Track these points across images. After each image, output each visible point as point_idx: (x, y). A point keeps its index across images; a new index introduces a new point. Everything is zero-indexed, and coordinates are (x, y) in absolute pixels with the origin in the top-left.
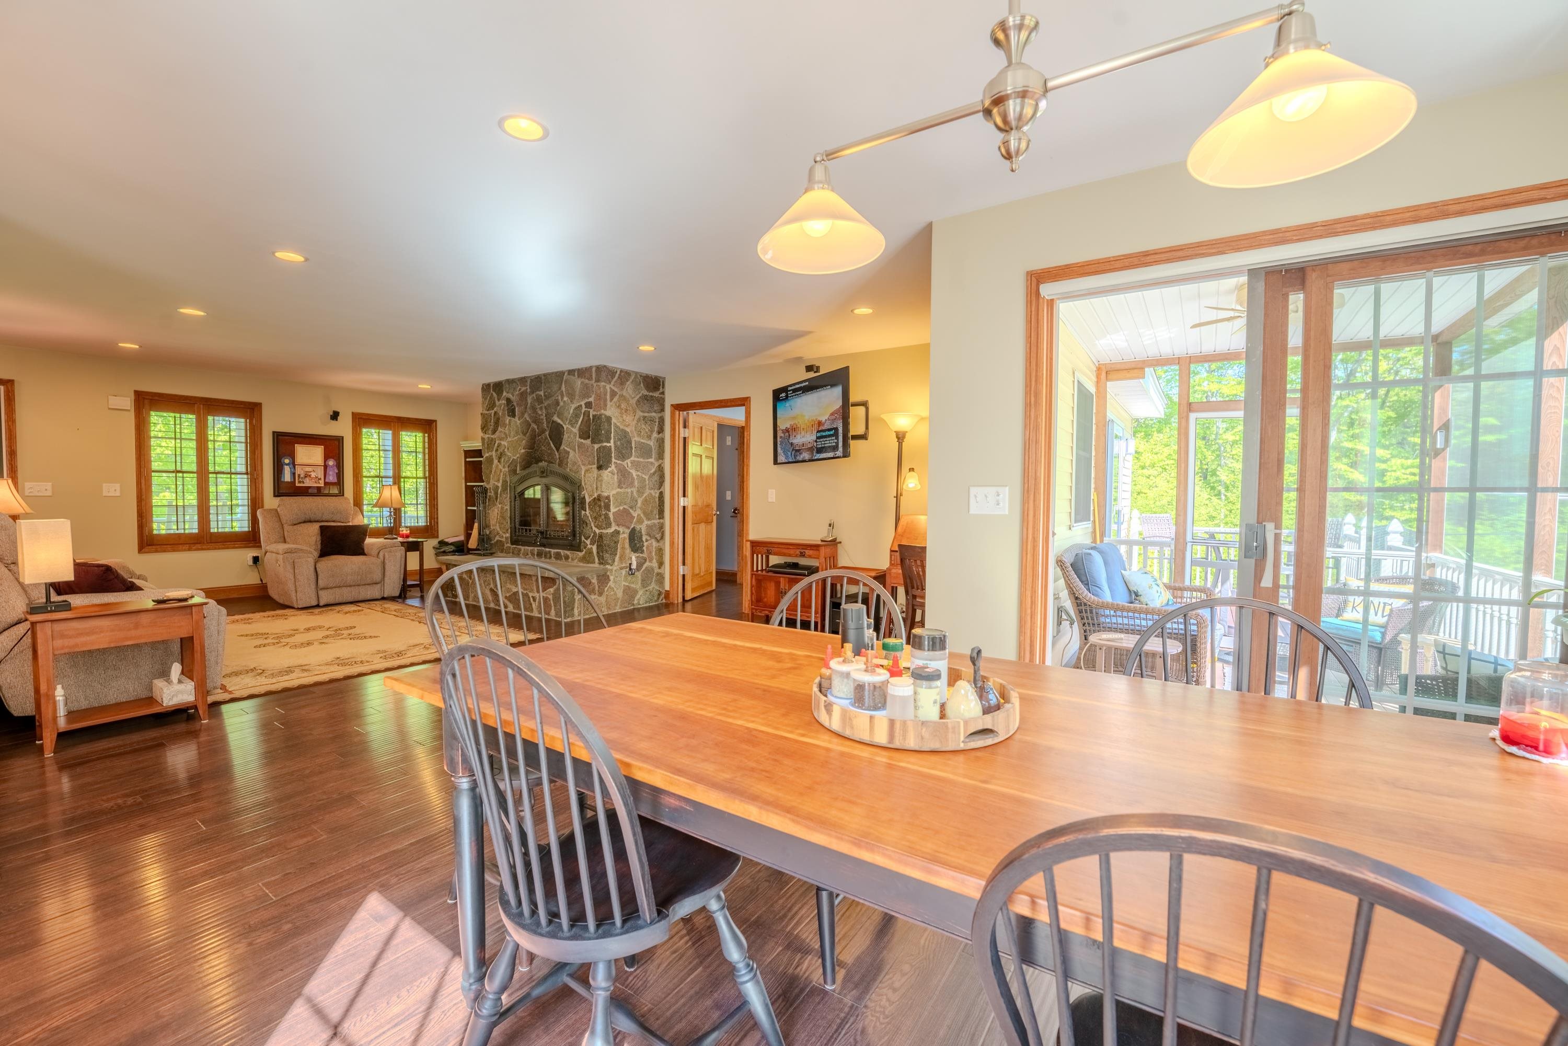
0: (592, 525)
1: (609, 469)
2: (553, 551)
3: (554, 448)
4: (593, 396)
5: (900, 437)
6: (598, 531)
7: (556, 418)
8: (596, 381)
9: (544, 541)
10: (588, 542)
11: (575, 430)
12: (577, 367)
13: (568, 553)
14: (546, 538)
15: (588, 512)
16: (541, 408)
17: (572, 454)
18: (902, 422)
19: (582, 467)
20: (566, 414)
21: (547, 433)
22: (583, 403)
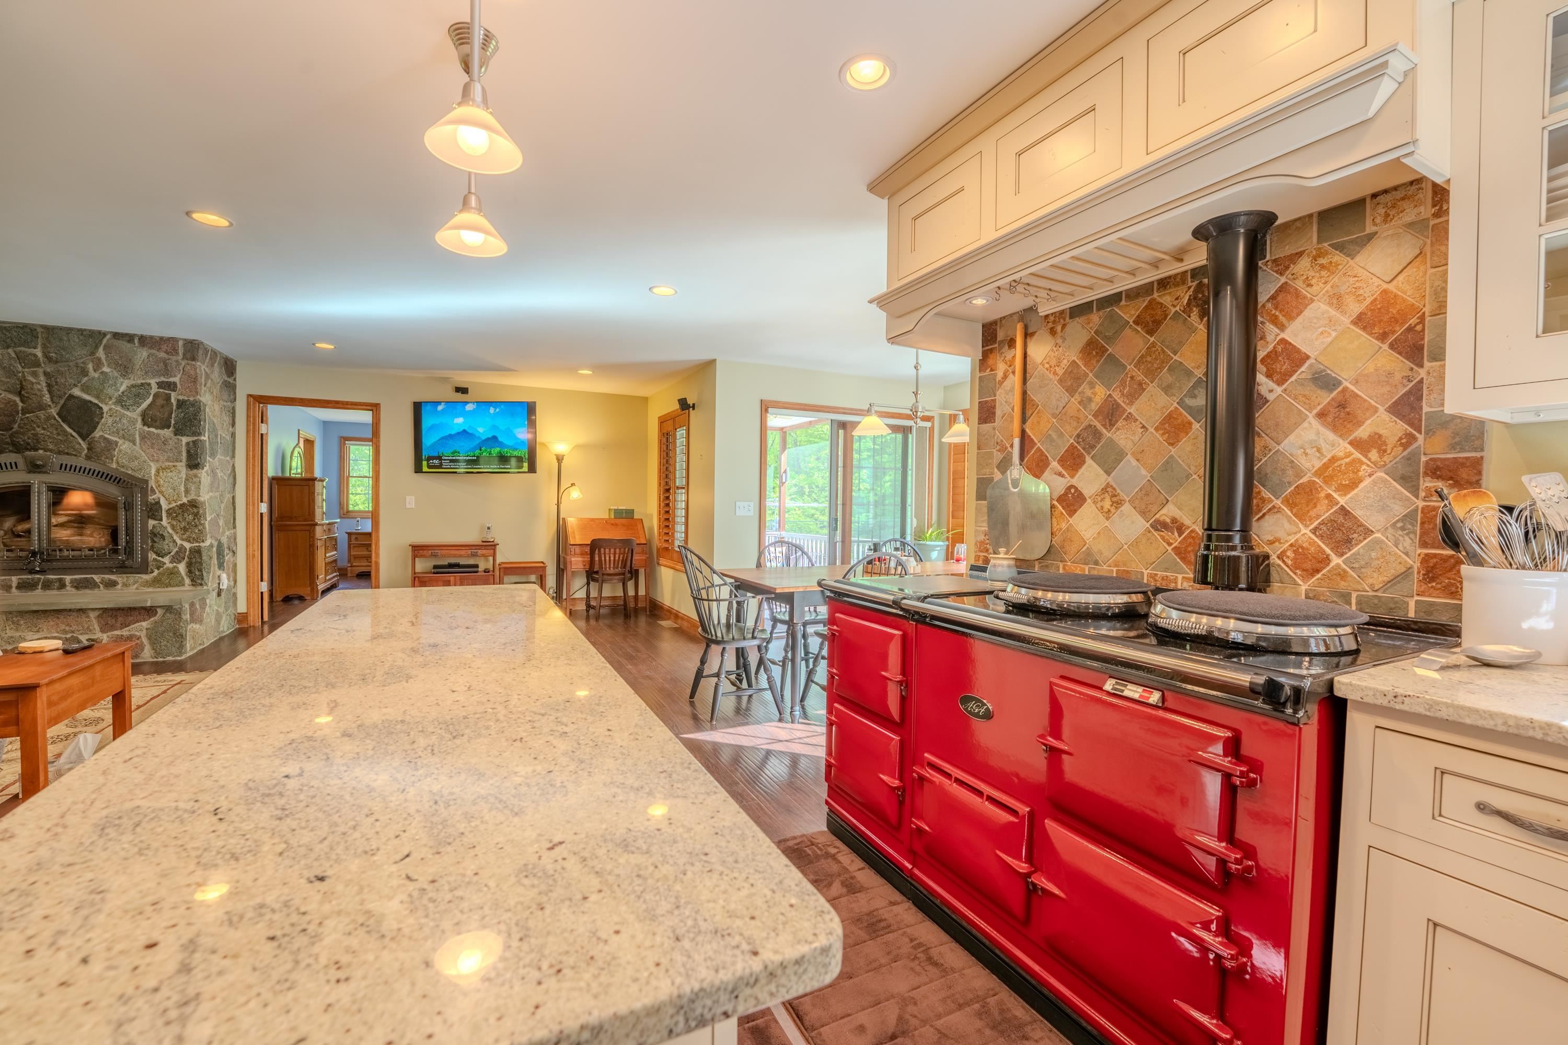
0: (175, 537)
1: (205, 469)
2: (68, 578)
3: (74, 434)
4: (179, 376)
5: (560, 459)
6: (187, 545)
7: (77, 392)
8: (185, 357)
9: (46, 566)
10: (166, 560)
11: (135, 414)
12: (139, 333)
13: (113, 577)
14: (48, 561)
15: (165, 522)
16: (35, 374)
17: (124, 446)
18: (561, 447)
19: (152, 464)
20: (110, 391)
21: (54, 411)
22: (153, 382)
